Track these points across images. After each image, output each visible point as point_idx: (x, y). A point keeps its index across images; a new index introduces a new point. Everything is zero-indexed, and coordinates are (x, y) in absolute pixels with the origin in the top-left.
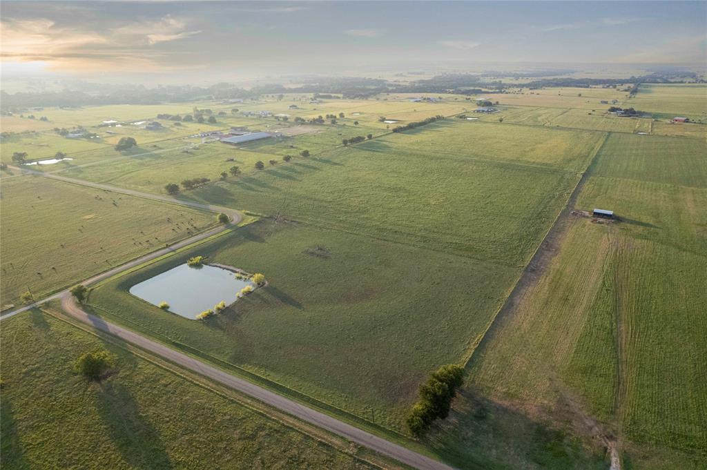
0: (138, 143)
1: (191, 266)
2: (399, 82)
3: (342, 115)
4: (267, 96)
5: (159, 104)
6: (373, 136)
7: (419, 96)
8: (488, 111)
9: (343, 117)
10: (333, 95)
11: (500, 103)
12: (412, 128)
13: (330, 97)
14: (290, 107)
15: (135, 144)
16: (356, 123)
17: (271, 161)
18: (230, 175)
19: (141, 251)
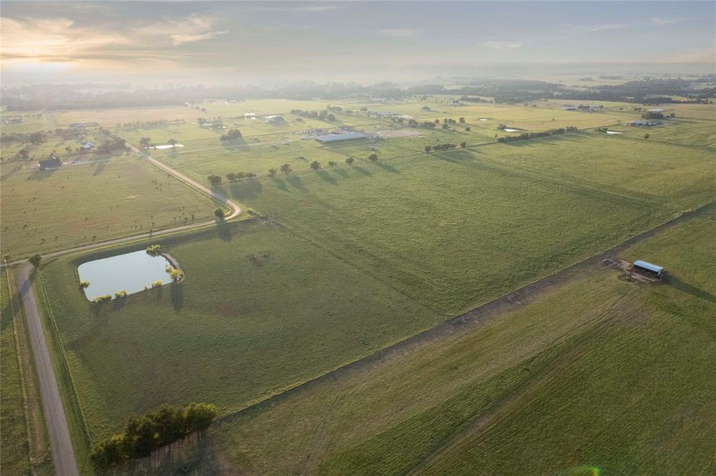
0: (243, 136)
1: (148, 252)
2: (579, 87)
3: (462, 120)
4: (415, 97)
5: (310, 99)
6: (467, 145)
7: (577, 103)
8: (647, 125)
9: (464, 122)
10: (481, 98)
11: (676, 116)
12: (525, 138)
13: (477, 100)
14: (423, 108)
15: (240, 136)
16: (468, 129)
17: (330, 162)
18: (279, 172)
19: (130, 232)
